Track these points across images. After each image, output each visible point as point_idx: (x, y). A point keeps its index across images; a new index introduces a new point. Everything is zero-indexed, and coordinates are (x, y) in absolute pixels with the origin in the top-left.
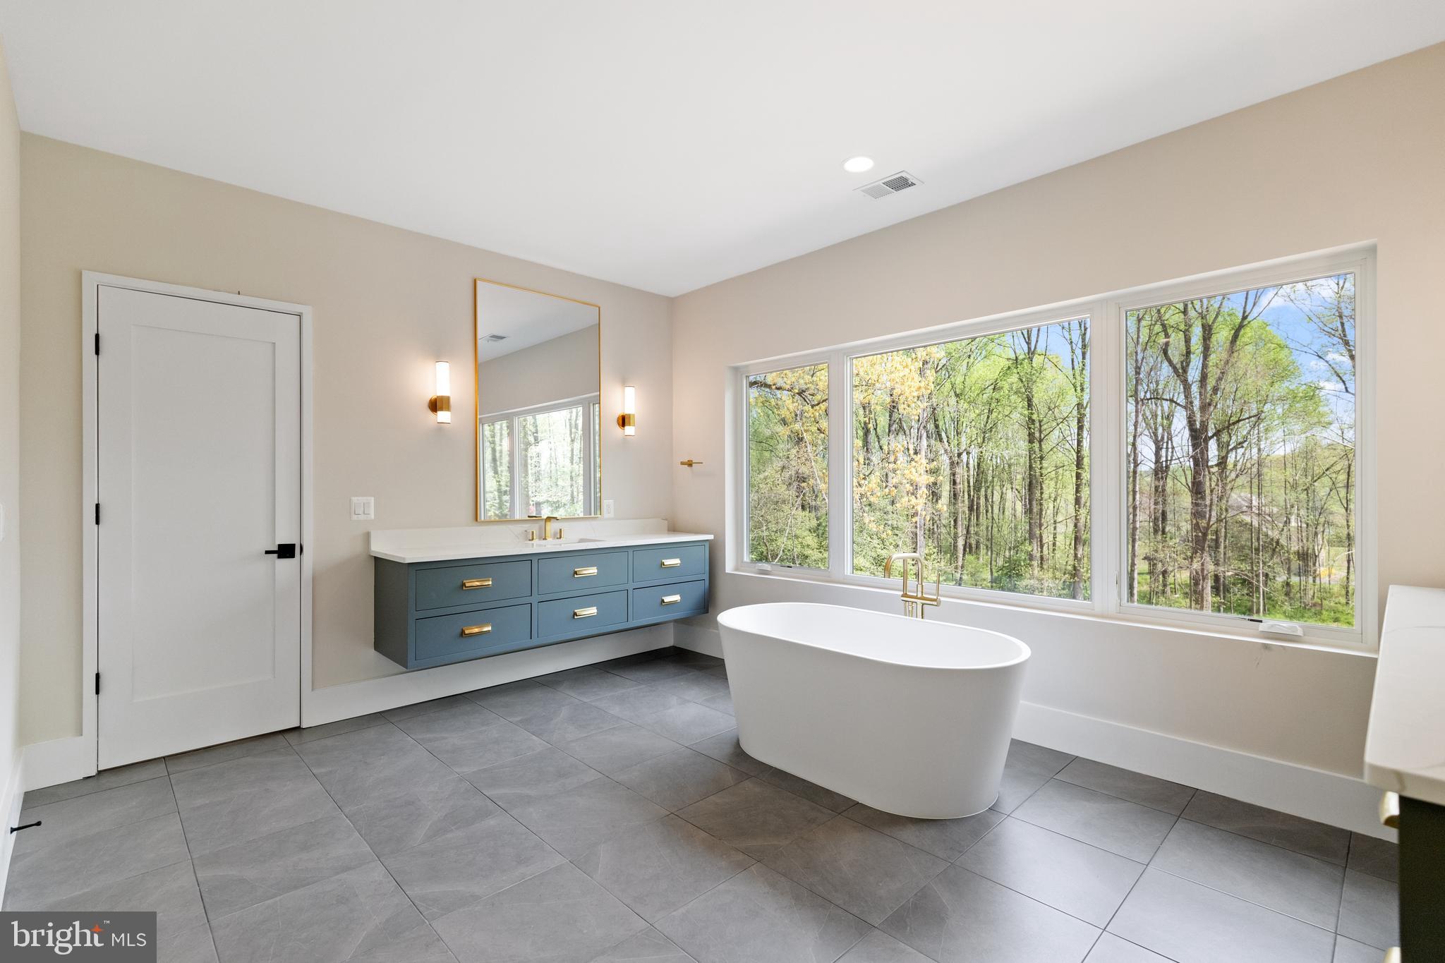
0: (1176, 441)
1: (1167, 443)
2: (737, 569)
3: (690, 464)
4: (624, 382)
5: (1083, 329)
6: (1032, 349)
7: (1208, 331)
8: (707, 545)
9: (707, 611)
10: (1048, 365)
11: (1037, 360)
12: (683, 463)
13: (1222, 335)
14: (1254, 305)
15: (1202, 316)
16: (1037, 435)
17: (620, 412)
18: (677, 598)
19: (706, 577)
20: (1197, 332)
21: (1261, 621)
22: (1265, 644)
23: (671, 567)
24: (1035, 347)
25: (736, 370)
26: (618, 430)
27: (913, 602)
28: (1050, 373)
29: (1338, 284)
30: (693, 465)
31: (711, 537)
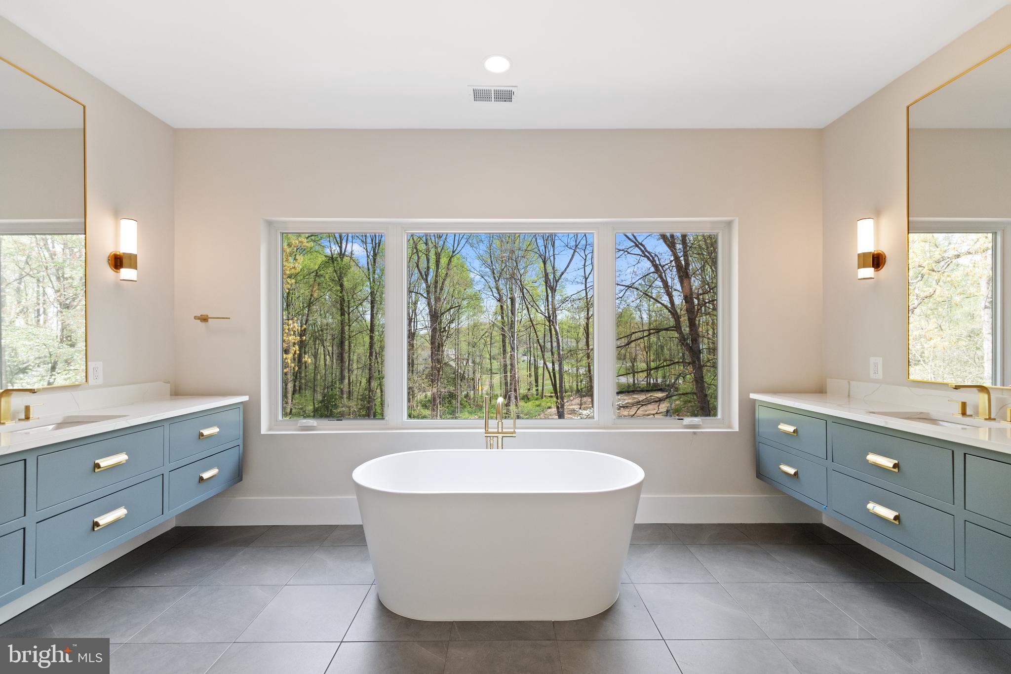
0: (419, 317)
1: (414, 319)
2: (270, 429)
3: (204, 319)
4: (118, 213)
5: (374, 244)
6: (343, 252)
7: (438, 256)
8: (241, 407)
9: (241, 480)
10: (352, 264)
11: (346, 259)
12: (196, 318)
13: (444, 261)
14: (458, 245)
15: (436, 247)
16: (346, 309)
17: (111, 249)
18: (214, 472)
19: (240, 442)
20: (433, 257)
21: (683, 419)
22: (694, 432)
23: (210, 436)
24: (345, 251)
25: (270, 224)
26: (110, 272)
27: (493, 437)
28: (354, 269)
29: (489, 242)
30: (209, 320)
31: (245, 398)
